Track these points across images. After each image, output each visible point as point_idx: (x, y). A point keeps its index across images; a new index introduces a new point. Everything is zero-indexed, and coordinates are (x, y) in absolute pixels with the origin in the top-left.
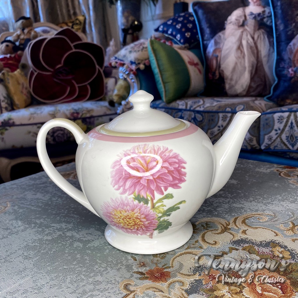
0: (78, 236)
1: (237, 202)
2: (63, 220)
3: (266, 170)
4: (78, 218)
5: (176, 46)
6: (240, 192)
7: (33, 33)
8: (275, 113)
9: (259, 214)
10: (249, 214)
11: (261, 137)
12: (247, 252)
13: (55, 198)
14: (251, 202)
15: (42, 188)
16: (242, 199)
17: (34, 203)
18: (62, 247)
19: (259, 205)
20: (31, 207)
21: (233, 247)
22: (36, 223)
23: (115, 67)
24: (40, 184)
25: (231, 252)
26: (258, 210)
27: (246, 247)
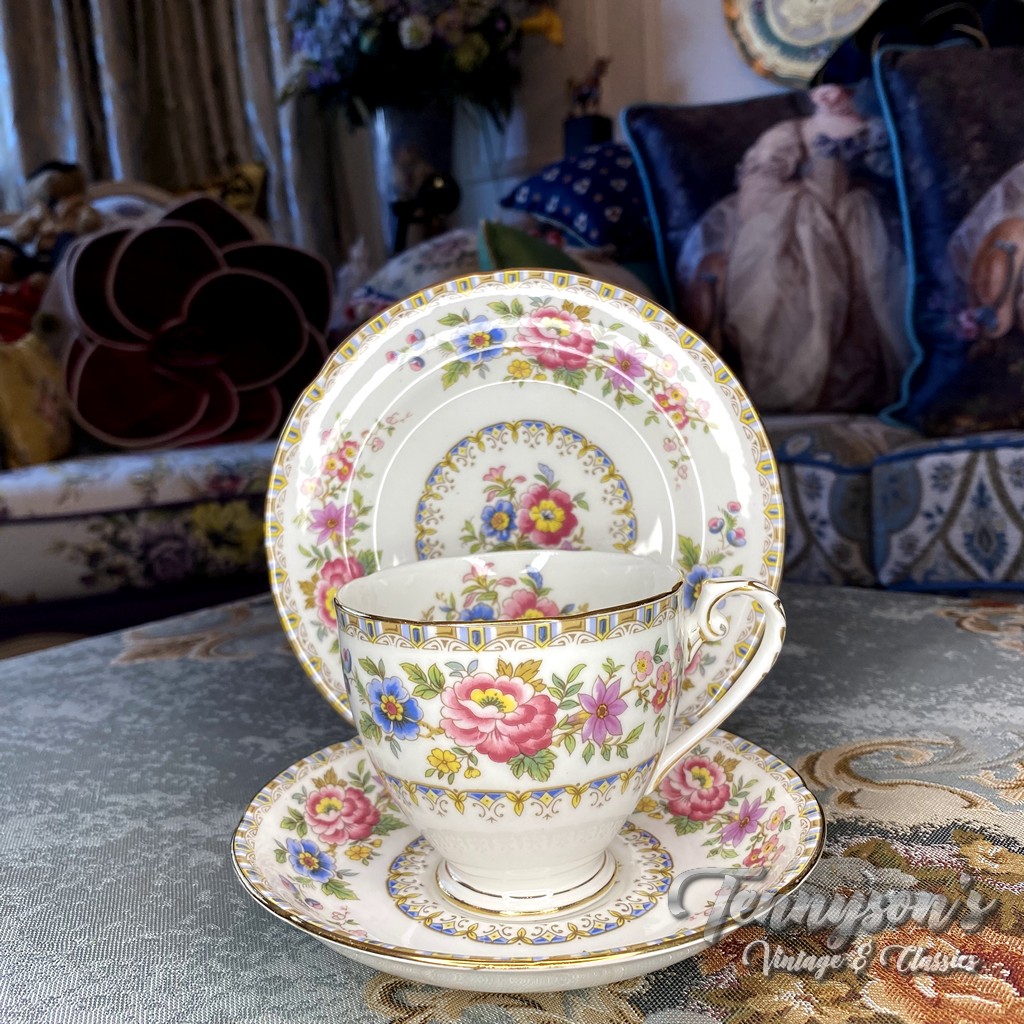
0: (206, 831)
1: (811, 708)
2: (154, 782)
3: (909, 613)
4: (212, 775)
5: (573, 251)
6: (821, 678)
7: (84, 215)
8: (920, 454)
9: (899, 743)
10: (862, 744)
11: (879, 541)
12: (867, 863)
13: (129, 715)
14: (863, 706)
15: (83, 686)
16: (832, 697)
18: (143, 869)
19: (895, 715)
20: (33, 745)
24: (77, 675)
26: (894, 731)
27: (858, 845)
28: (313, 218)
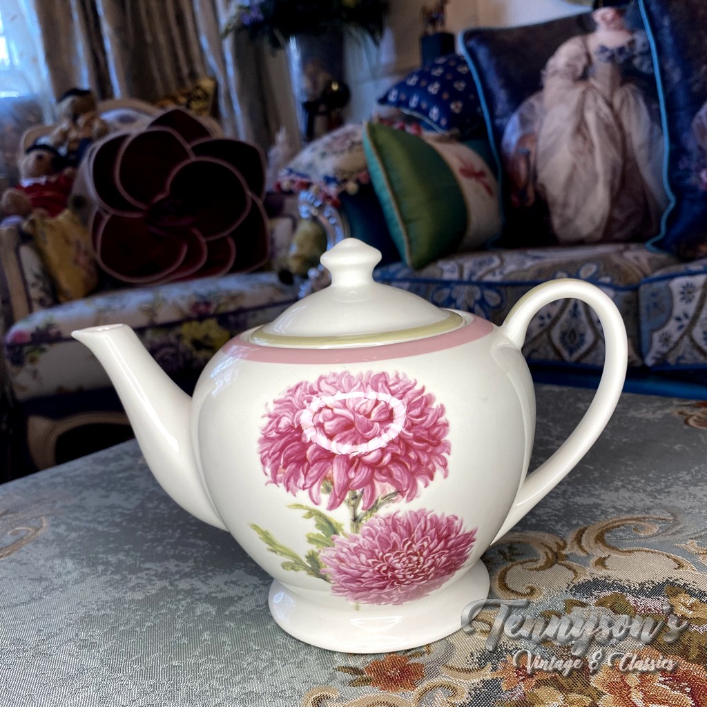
0: (204, 589)
1: (583, 492)
2: (171, 553)
3: (654, 412)
4: (206, 548)
5: (429, 136)
6: (592, 468)
8: (672, 277)
9: (637, 519)
10: (614, 520)
11: (645, 337)
12: (609, 611)
13: (153, 503)
14: (617, 490)
15: (123, 481)
16: (597, 483)
17: (103, 517)
18: (169, 616)
19: (637, 496)
20: (96, 526)
21: (574, 600)
22: (106, 563)
23: (290, 193)
24: (119, 472)
25: (570, 612)
26: (635, 510)
27: (605, 597)
28: (251, 114)
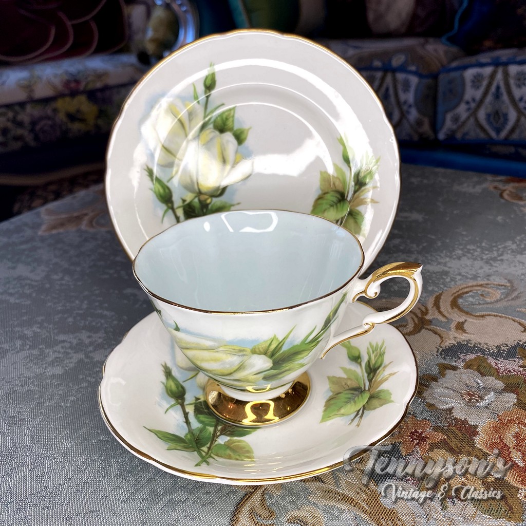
1: (432, 261)
2: (82, 325)
3: (474, 187)
4: (114, 318)
6: (433, 237)
10: (463, 286)
11: (440, 116)
12: (476, 373)
21: (445, 364)
24: (21, 243)
26: (478, 277)
27: (471, 360)
